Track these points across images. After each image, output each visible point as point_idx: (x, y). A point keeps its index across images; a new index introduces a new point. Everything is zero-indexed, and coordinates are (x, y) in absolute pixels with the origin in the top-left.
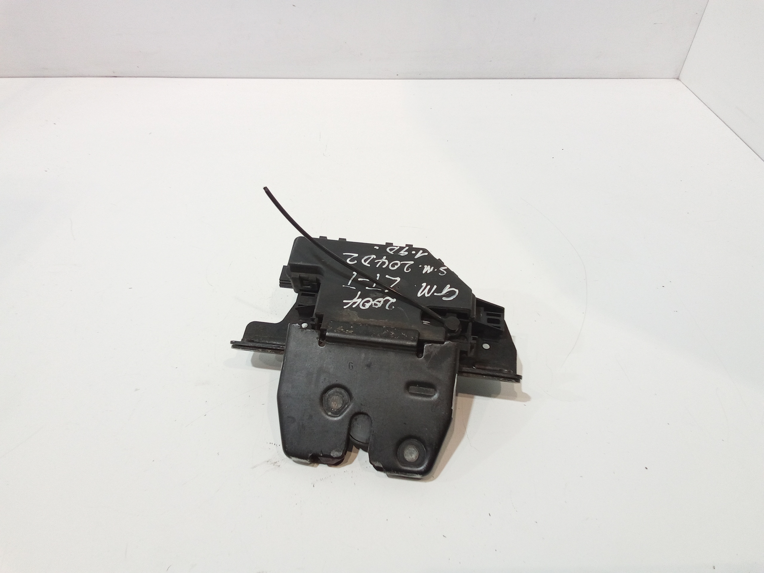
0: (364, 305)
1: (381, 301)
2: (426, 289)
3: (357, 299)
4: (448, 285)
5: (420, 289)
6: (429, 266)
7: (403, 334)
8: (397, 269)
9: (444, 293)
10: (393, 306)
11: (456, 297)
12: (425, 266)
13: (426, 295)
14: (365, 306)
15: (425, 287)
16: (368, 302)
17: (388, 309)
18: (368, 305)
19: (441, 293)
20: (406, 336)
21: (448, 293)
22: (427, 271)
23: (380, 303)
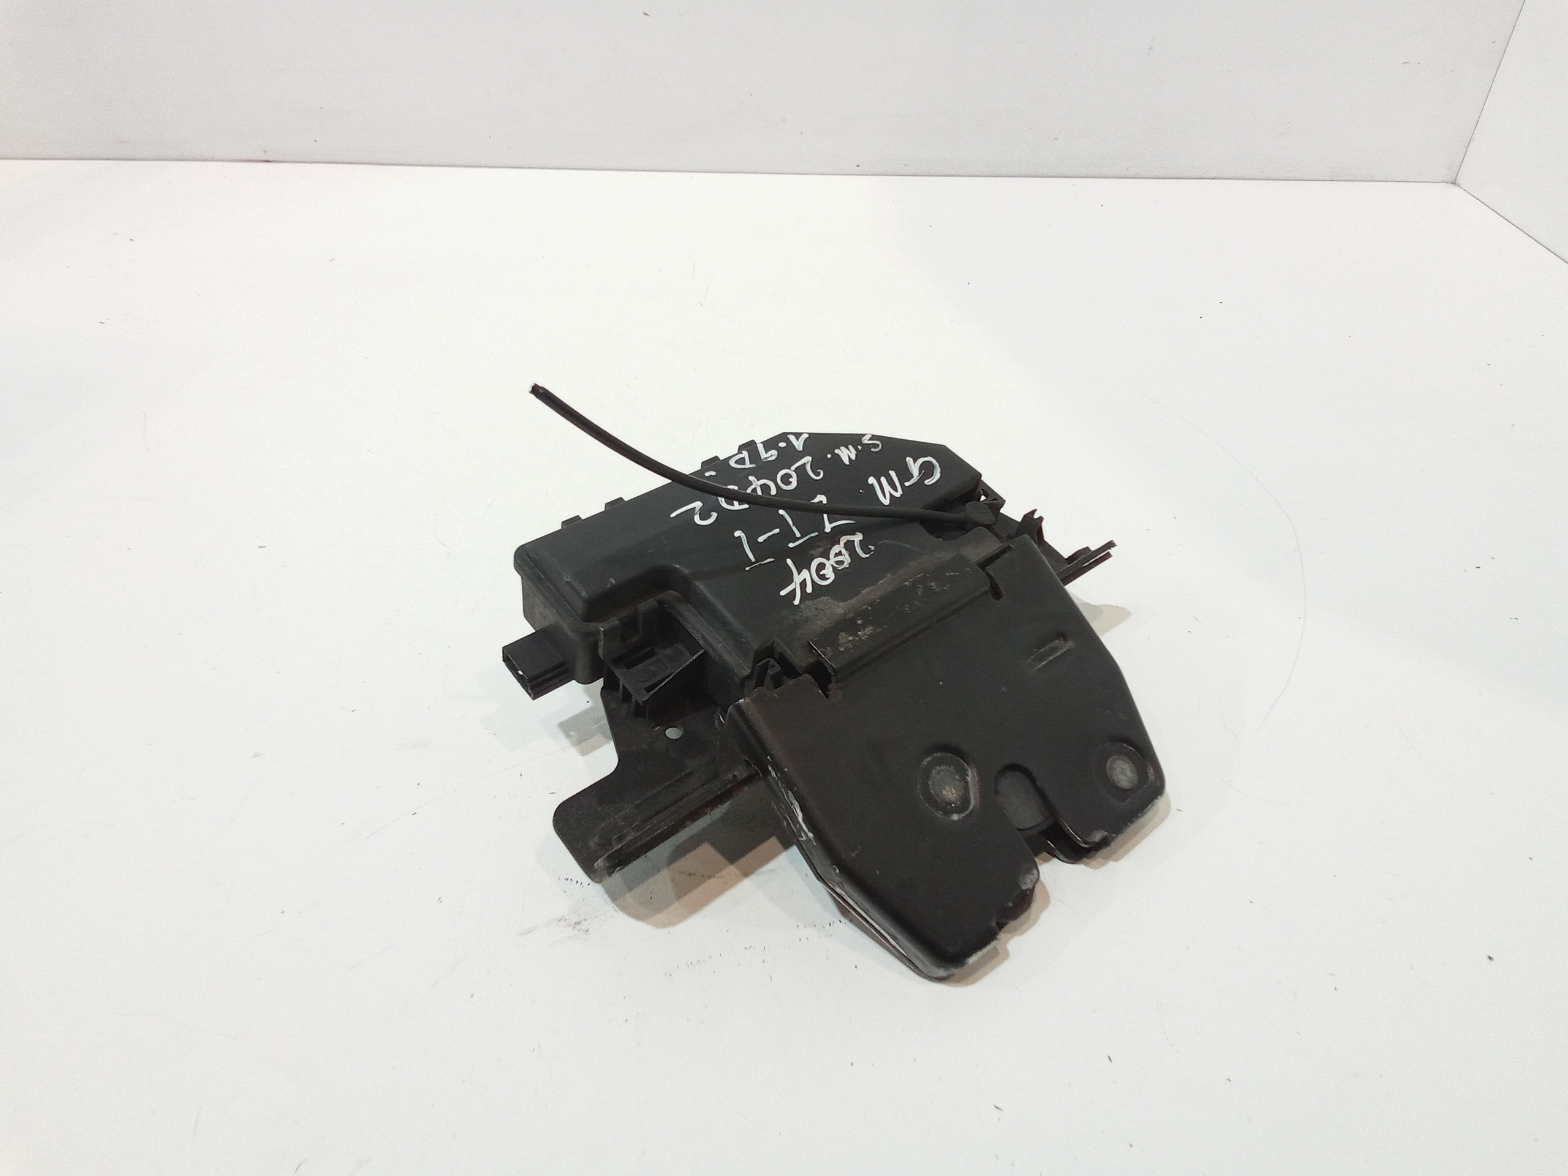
9: (918, 474)
10: (870, 547)
13: (898, 494)
15: (878, 483)
17: (868, 556)
21: (923, 471)
22: (849, 457)
23: (842, 555)
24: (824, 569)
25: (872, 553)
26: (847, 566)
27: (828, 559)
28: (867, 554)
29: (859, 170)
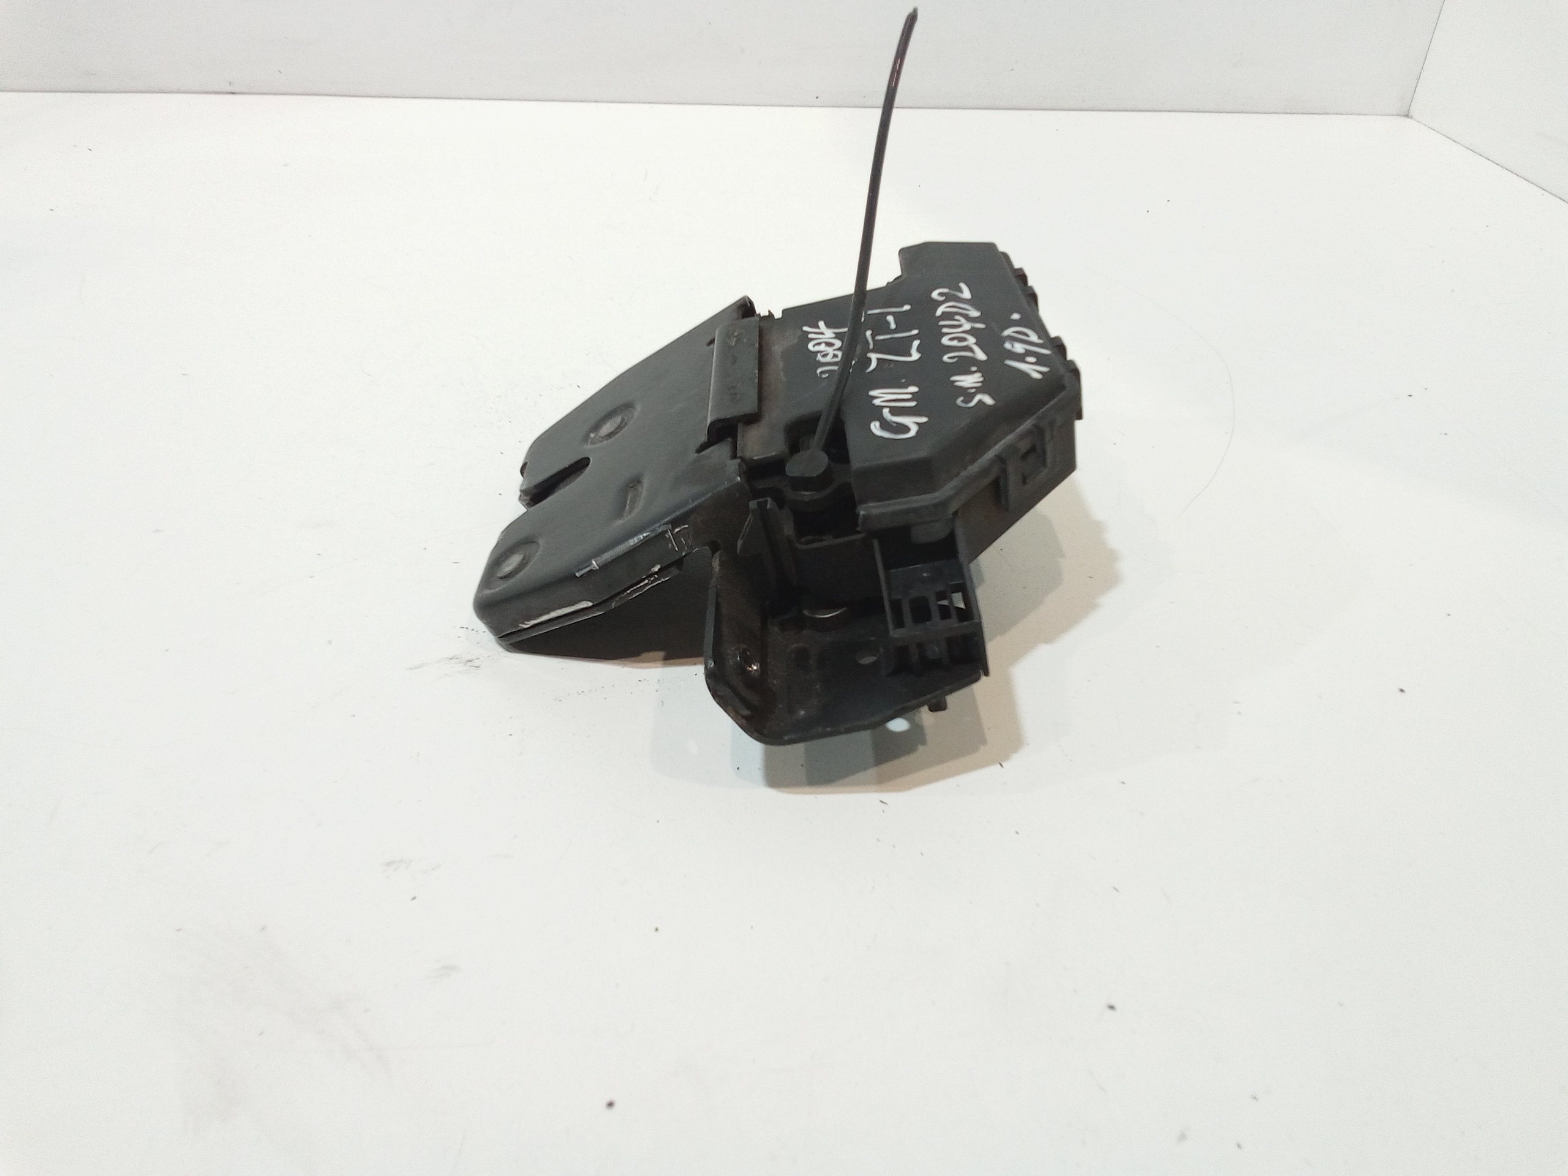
0: (818, 344)
1: (837, 358)
2: (899, 394)
3: (832, 332)
4: (924, 417)
5: (894, 389)
6: (980, 380)
8: (948, 345)
9: (894, 420)
10: (826, 375)
11: (887, 439)
12: (978, 375)
14: (816, 347)
16: (830, 345)
18: (821, 348)
19: (892, 416)
23: (832, 358)
24: (826, 346)
25: (818, 375)
26: (816, 359)
27: (835, 350)
29: (817, 102)
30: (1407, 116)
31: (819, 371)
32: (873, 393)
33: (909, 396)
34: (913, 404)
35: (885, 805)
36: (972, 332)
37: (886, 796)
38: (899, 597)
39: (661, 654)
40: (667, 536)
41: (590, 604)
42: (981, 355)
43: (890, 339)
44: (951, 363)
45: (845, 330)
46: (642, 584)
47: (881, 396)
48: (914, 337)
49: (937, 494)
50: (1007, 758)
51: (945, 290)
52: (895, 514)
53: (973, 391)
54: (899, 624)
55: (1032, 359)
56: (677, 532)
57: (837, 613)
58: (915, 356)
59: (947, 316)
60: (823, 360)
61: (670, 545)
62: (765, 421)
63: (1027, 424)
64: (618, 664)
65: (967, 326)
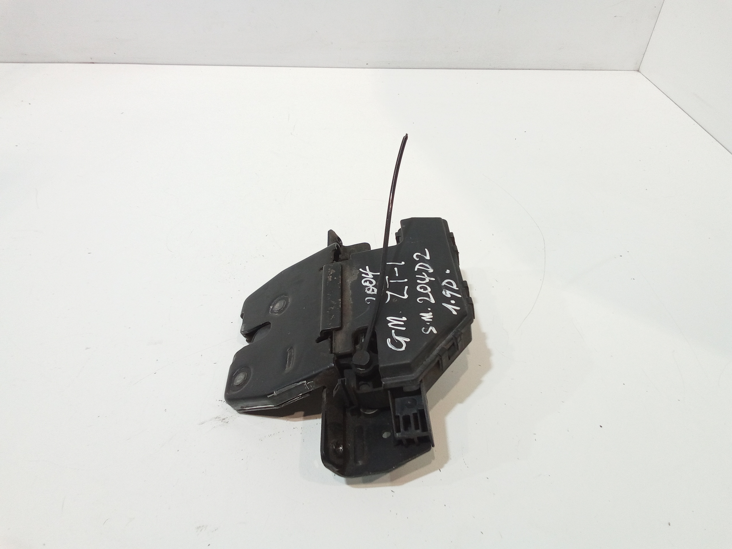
0: (366, 281)
1: (374, 292)
2: (399, 321)
3: (372, 275)
4: (408, 339)
5: (397, 317)
6: (432, 317)
7: (333, 315)
8: (419, 291)
9: (396, 338)
10: (370, 302)
11: (393, 350)
12: (431, 313)
13: (390, 325)
14: (365, 283)
16: (371, 283)
17: (366, 300)
18: (367, 284)
19: (396, 335)
20: (331, 319)
21: (397, 342)
22: (425, 317)
23: (372, 291)
24: (369, 283)
25: (366, 302)
26: (366, 291)
27: (373, 286)
28: (367, 300)
29: (367, 66)
30: (638, 71)
31: (366, 299)
32: (388, 318)
33: (402, 323)
34: (404, 329)
35: (393, 492)
36: (430, 284)
37: (394, 488)
38: (399, 414)
39: (302, 413)
40: (305, 385)
41: (273, 406)
42: (433, 301)
43: (396, 282)
44: (420, 303)
45: (379, 274)
46: (294, 399)
47: (393, 321)
48: (405, 284)
49: (413, 375)
50: (442, 466)
51: (419, 254)
52: (397, 383)
53: (429, 324)
54: (398, 431)
55: (453, 302)
56: (309, 384)
57: (374, 412)
58: (406, 296)
59: (420, 272)
60: (368, 292)
61: (306, 387)
62: (345, 329)
63: (450, 336)
64: (283, 419)
65: (427, 280)
